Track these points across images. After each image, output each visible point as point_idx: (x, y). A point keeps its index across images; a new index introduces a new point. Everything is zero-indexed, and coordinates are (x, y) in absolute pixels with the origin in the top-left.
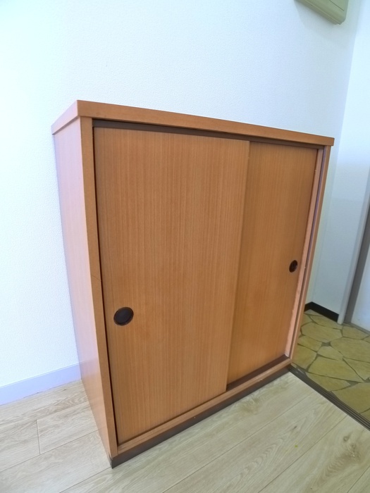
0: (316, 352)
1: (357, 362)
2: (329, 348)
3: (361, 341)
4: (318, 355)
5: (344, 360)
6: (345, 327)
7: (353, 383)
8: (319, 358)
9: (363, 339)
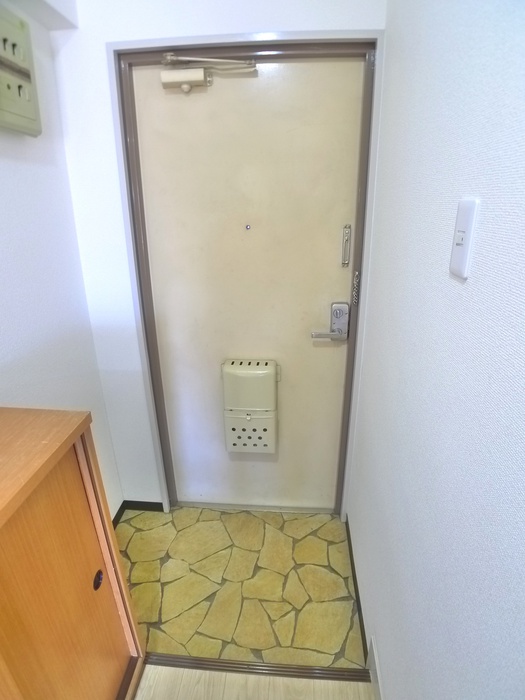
0: (159, 581)
1: (204, 562)
2: (170, 563)
3: (197, 525)
4: (163, 585)
5: (191, 570)
6: (175, 514)
7: (211, 598)
8: (166, 588)
9: (198, 521)
